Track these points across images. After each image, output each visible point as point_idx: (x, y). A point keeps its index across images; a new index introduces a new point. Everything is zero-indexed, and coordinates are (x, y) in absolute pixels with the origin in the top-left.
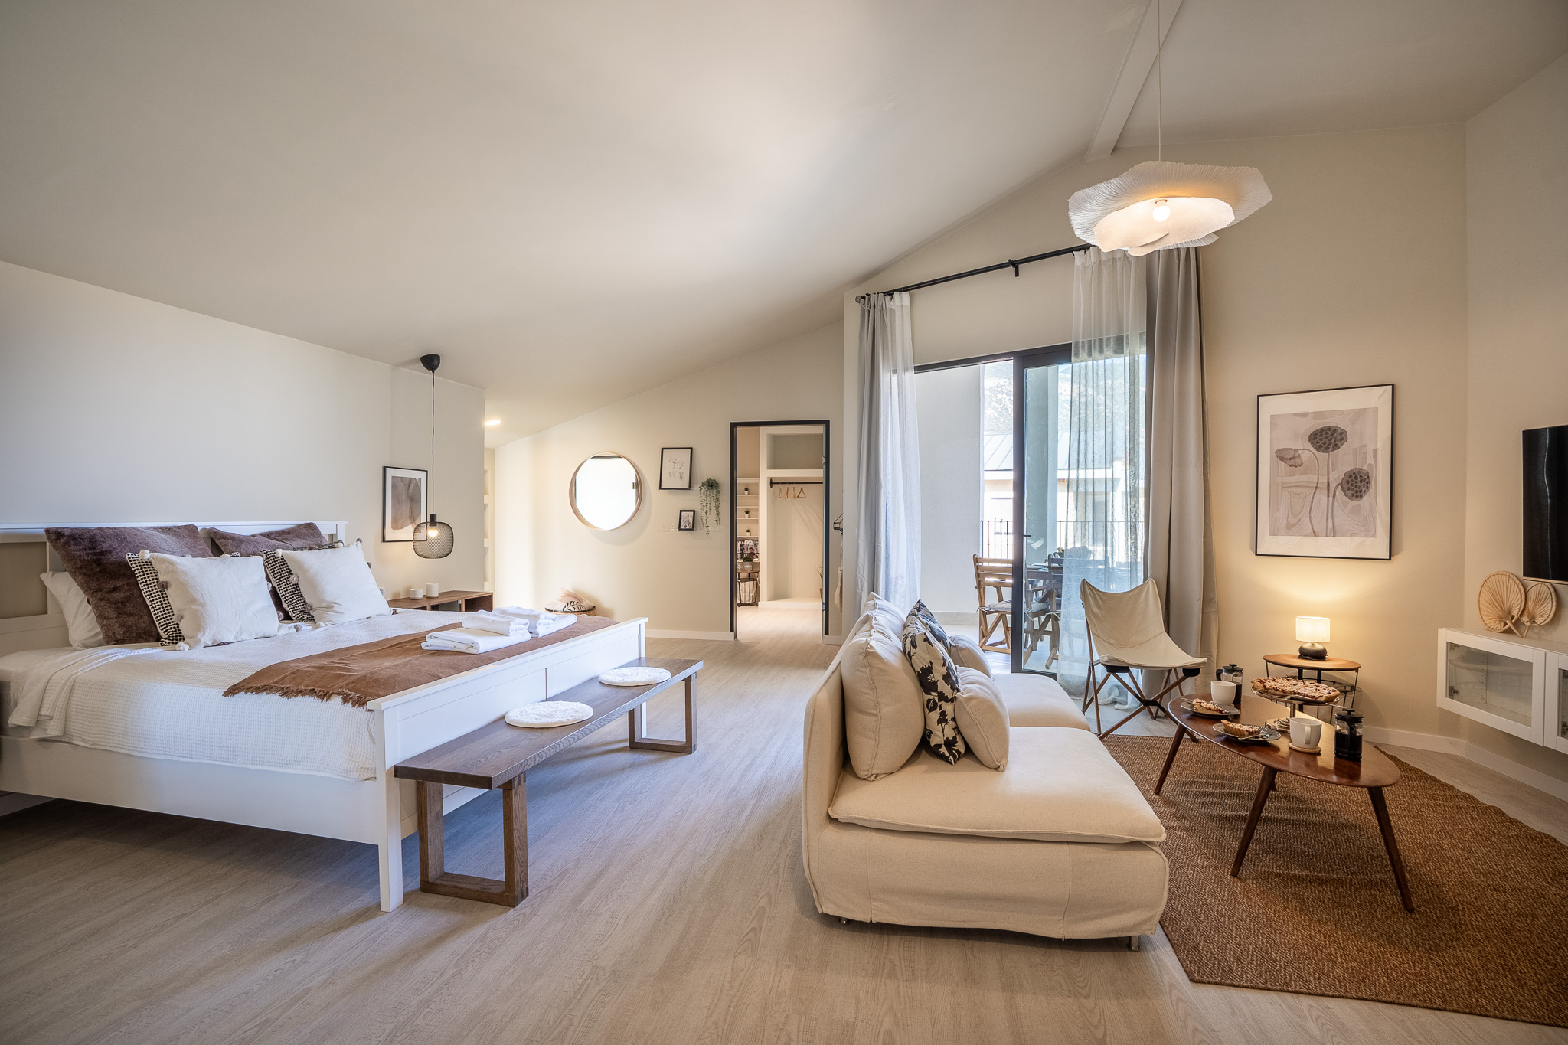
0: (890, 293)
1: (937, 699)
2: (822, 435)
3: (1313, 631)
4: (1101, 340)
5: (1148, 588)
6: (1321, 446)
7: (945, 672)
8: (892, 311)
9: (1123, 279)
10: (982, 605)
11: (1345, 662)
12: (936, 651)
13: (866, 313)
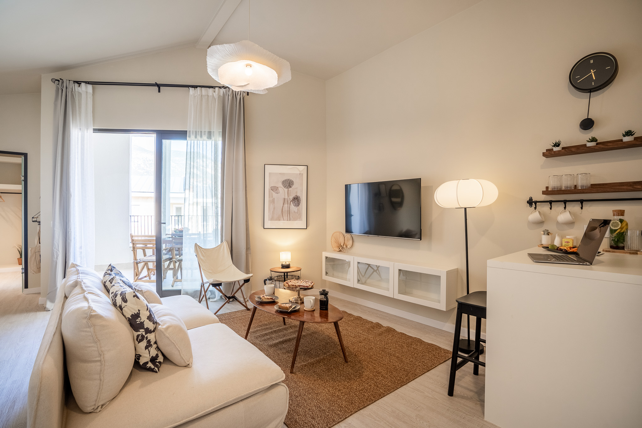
0: (79, 83)
1: (144, 334)
2: (20, 165)
3: (285, 257)
4: (201, 132)
5: (224, 245)
6: (285, 186)
7: (148, 314)
8: (80, 94)
9: (212, 106)
10: (135, 258)
11: (296, 268)
12: (142, 302)
13: (60, 91)
